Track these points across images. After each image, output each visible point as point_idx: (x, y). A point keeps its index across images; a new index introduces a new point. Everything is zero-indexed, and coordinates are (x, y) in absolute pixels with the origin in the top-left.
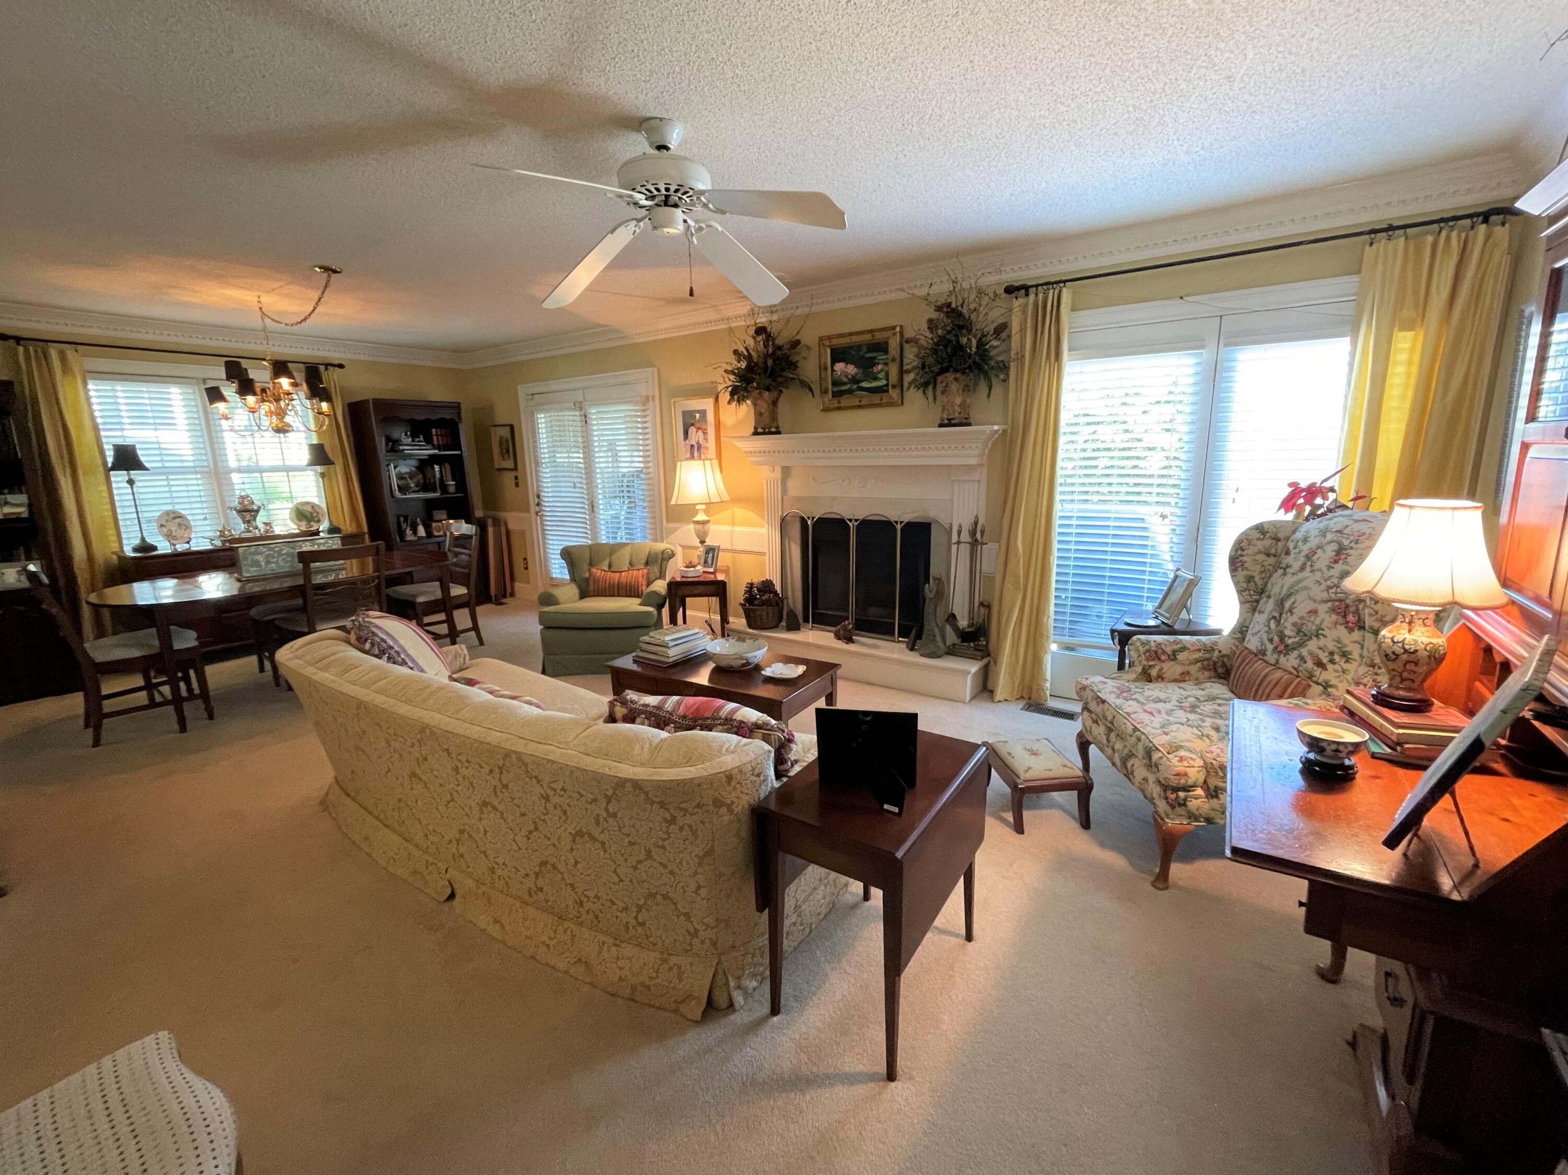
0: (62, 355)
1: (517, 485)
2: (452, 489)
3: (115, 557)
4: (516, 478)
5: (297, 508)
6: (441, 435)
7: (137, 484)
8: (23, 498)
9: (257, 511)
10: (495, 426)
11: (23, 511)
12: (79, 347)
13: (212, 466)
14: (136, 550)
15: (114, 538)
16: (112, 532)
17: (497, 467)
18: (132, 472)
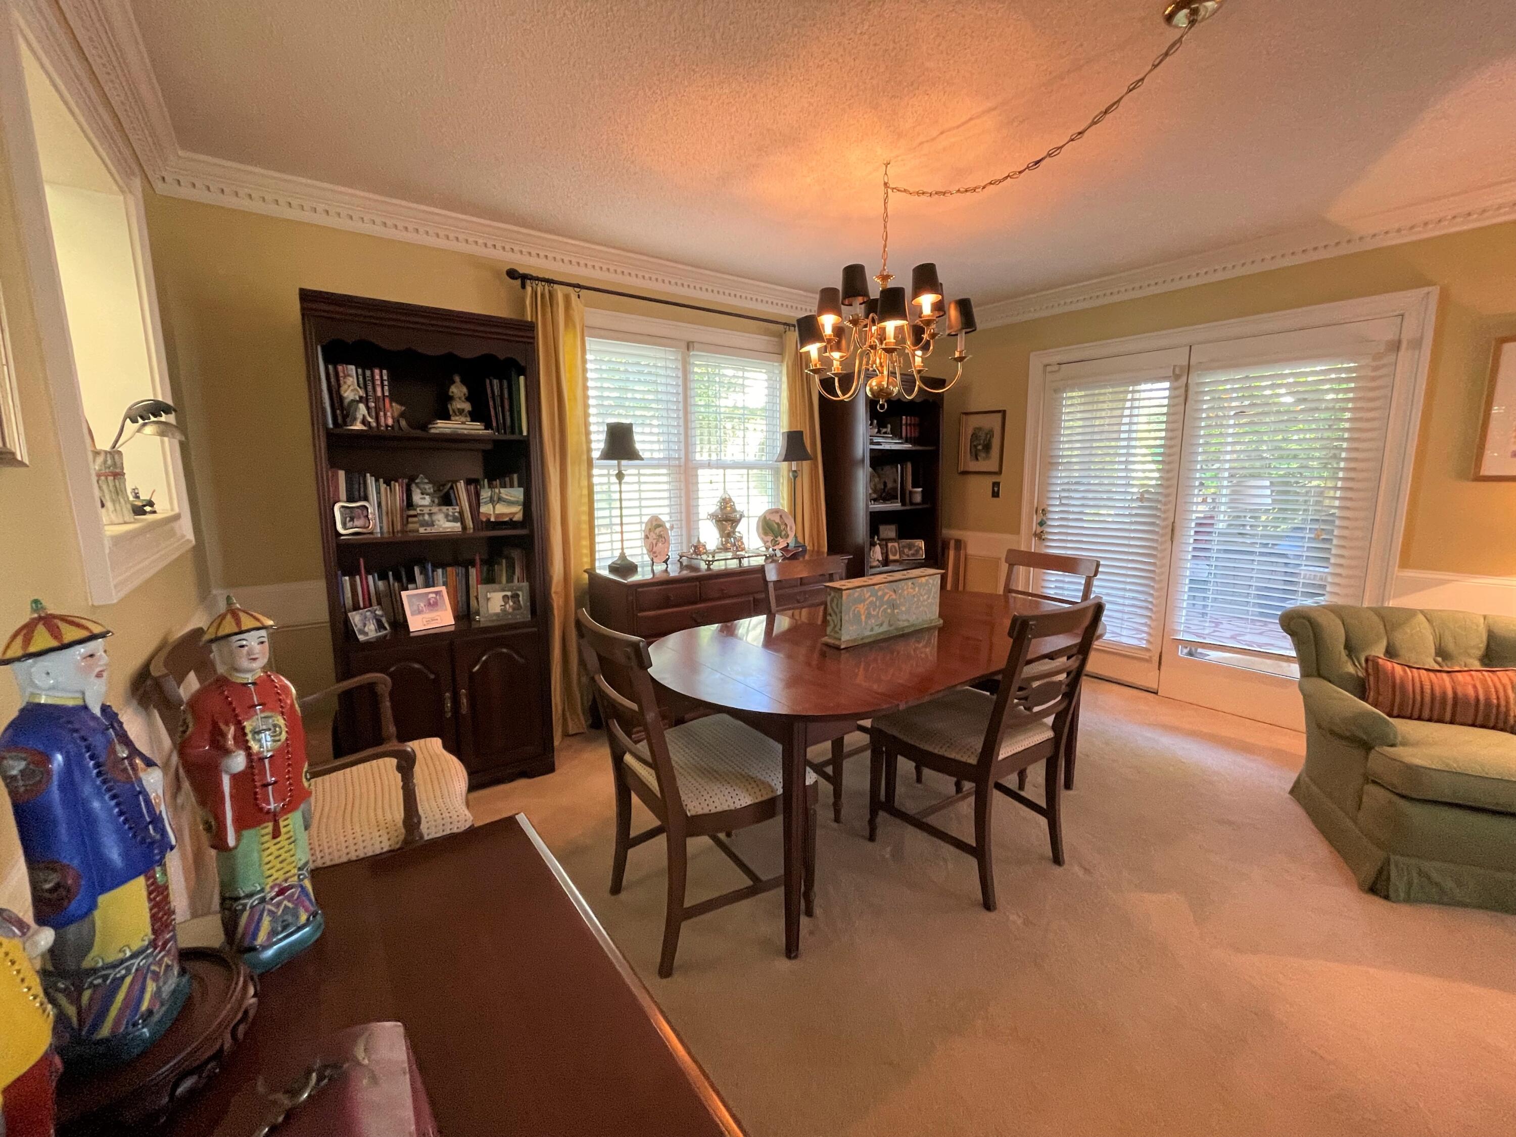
0: (567, 298)
1: (995, 494)
2: (918, 498)
3: (586, 576)
4: (996, 484)
5: (765, 518)
6: (910, 425)
7: (626, 479)
8: (517, 493)
9: (738, 521)
10: (966, 414)
11: (515, 511)
12: (583, 292)
13: (683, 460)
14: (613, 569)
15: (586, 551)
16: (585, 543)
17: (961, 469)
18: (624, 462)
